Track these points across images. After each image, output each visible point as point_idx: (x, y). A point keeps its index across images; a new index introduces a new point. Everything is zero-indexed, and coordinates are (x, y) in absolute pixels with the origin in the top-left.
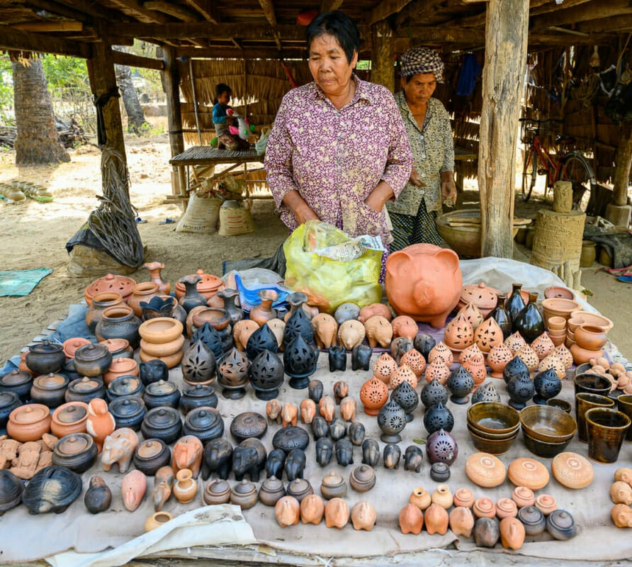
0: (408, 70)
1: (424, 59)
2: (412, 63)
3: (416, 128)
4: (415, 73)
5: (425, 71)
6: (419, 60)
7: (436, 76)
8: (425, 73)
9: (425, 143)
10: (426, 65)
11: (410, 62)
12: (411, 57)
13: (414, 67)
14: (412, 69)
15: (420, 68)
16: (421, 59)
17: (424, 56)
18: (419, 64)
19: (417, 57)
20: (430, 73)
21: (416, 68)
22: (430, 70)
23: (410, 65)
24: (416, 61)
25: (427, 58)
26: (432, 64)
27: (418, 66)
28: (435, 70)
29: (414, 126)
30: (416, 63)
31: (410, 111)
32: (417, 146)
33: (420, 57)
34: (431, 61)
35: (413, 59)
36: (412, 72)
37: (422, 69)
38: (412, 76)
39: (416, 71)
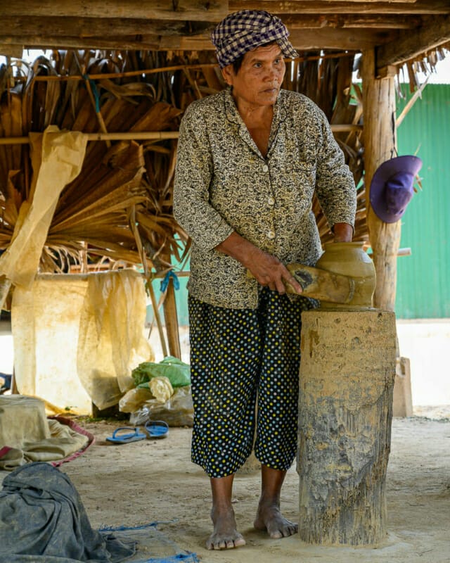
0: (233, 49)
1: (256, 23)
2: (237, 36)
3: (254, 153)
4: (247, 50)
5: (264, 41)
6: (248, 27)
7: (284, 47)
8: (265, 45)
9: (272, 179)
10: (263, 30)
11: (233, 35)
12: (233, 27)
13: (242, 41)
14: (240, 45)
15: (255, 38)
16: (251, 24)
17: (254, 19)
18: (250, 34)
19: (243, 24)
20: (272, 43)
21: (247, 42)
22: (272, 38)
23: (235, 40)
24: (243, 30)
25: (261, 21)
26: (271, 27)
27: (250, 37)
28: (279, 36)
29: (251, 150)
30: (244, 33)
31: (243, 124)
32: (257, 183)
33: (248, 22)
34: (268, 24)
35: (236, 29)
36: (242, 50)
37: (259, 40)
38: (242, 56)
39: (248, 46)
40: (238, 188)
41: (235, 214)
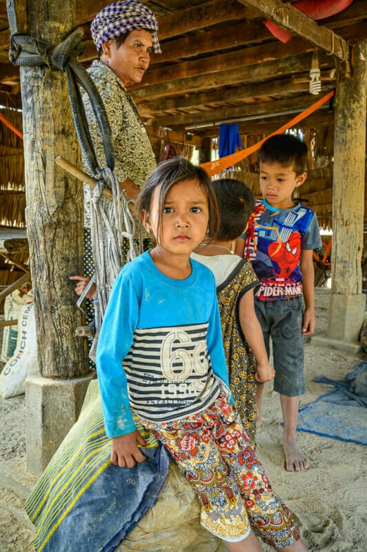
0: (121, 25)
4: (134, 28)
13: (131, 20)
18: (138, 16)
21: (135, 21)
27: (137, 19)
30: (134, 14)
36: (129, 27)
38: (128, 32)
39: (135, 25)
40: (128, 139)
41: (132, 160)
